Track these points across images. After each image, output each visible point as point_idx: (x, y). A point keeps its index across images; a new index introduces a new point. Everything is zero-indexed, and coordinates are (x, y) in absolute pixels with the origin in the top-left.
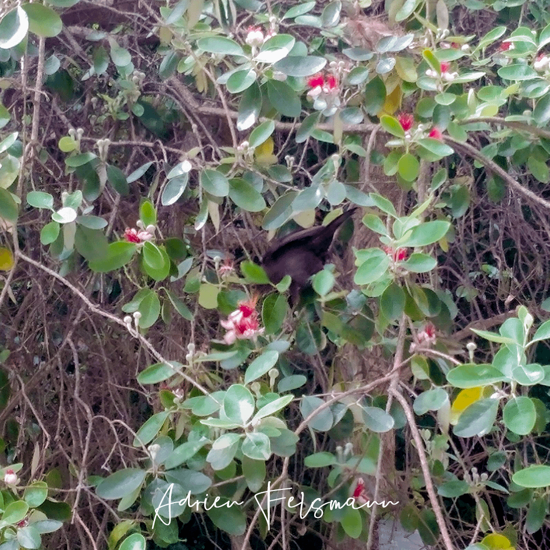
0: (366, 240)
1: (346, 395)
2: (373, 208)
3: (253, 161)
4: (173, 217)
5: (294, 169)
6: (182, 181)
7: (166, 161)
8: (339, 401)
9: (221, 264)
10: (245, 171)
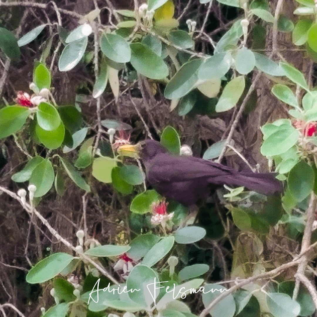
0: (269, 111)
1: (251, 281)
2: (283, 78)
3: (152, 25)
4: (65, 84)
5: (196, 34)
6: (80, 46)
7: (60, 23)
8: (242, 288)
9: (116, 137)
10: (143, 35)
